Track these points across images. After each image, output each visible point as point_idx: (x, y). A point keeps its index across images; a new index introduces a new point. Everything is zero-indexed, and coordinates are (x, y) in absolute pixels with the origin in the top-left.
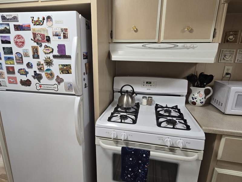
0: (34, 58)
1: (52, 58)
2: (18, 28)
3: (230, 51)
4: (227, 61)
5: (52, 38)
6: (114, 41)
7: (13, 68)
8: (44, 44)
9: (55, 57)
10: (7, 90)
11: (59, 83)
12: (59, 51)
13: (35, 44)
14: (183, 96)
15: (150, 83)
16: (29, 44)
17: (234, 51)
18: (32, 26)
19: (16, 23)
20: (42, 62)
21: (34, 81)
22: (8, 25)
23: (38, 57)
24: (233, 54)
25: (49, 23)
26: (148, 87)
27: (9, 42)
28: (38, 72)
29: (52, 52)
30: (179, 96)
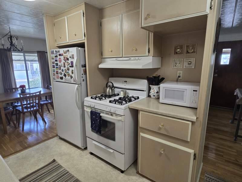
0: (64, 67)
1: (69, 67)
2: (60, 55)
3: (179, 60)
4: (178, 67)
5: (70, 59)
6: (103, 57)
7: (58, 71)
8: (67, 61)
9: (70, 66)
10: (56, 81)
11: (71, 78)
12: (71, 64)
13: (64, 62)
14: (145, 91)
15: (126, 82)
16: (63, 61)
17: (182, 60)
18: (64, 54)
19: (59, 53)
20: (66, 69)
21: (64, 77)
22: (57, 54)
23: (65, 67)
24: (182, 62)
25: (68, 53)
26: (125, 84)
27: (57, 61)
28: (65, 73)
29: (69, 64)
30: (143, 91)
